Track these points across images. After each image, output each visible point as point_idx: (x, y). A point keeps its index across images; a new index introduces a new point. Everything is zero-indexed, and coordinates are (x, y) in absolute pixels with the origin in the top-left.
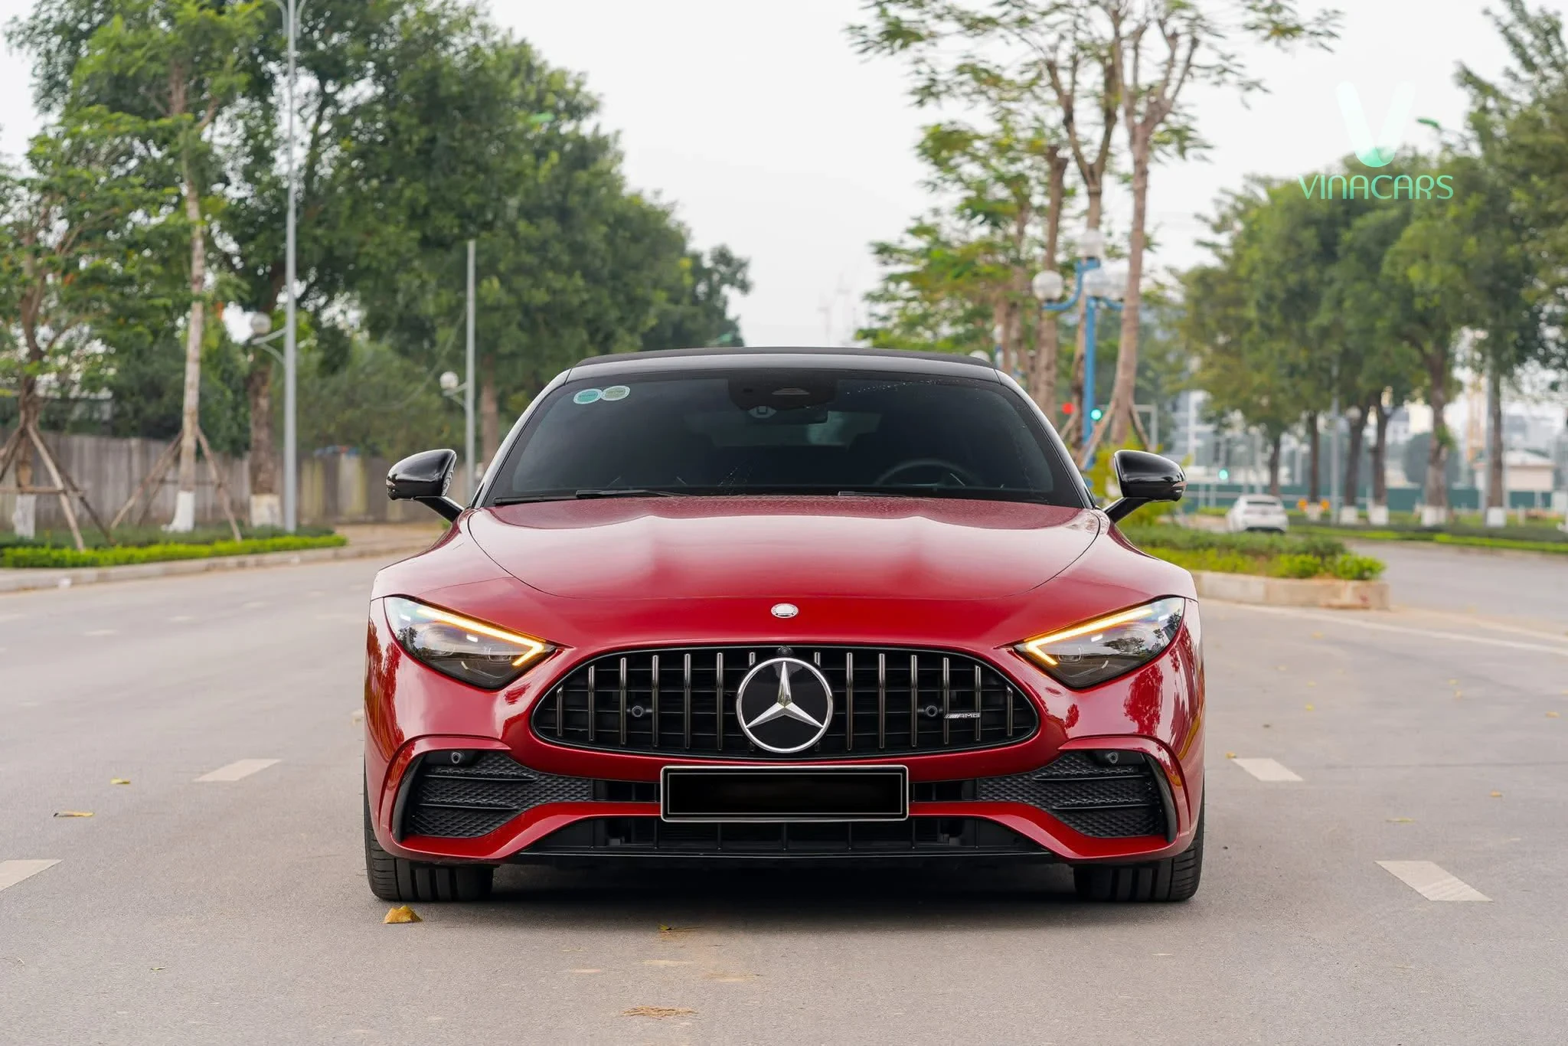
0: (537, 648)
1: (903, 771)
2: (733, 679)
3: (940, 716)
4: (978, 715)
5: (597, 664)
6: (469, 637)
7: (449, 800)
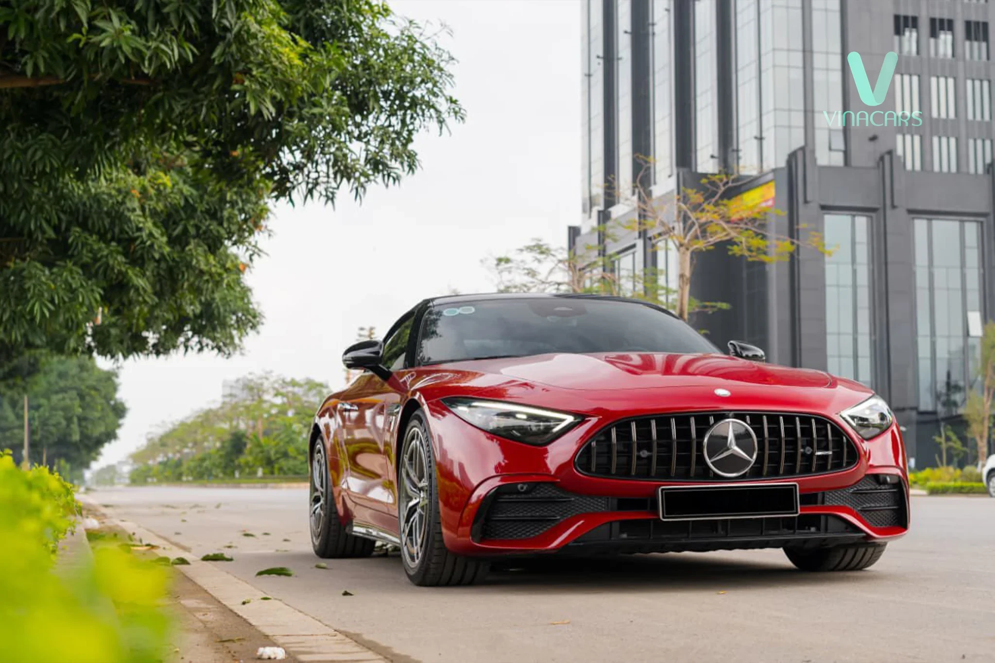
0: (570, 419)
1: (795, 486)
2: (701, 434)
3: (813, 454)
4: (830, 453)
5: (617, 427)
6: (518, 416)
7: (513, 515)
